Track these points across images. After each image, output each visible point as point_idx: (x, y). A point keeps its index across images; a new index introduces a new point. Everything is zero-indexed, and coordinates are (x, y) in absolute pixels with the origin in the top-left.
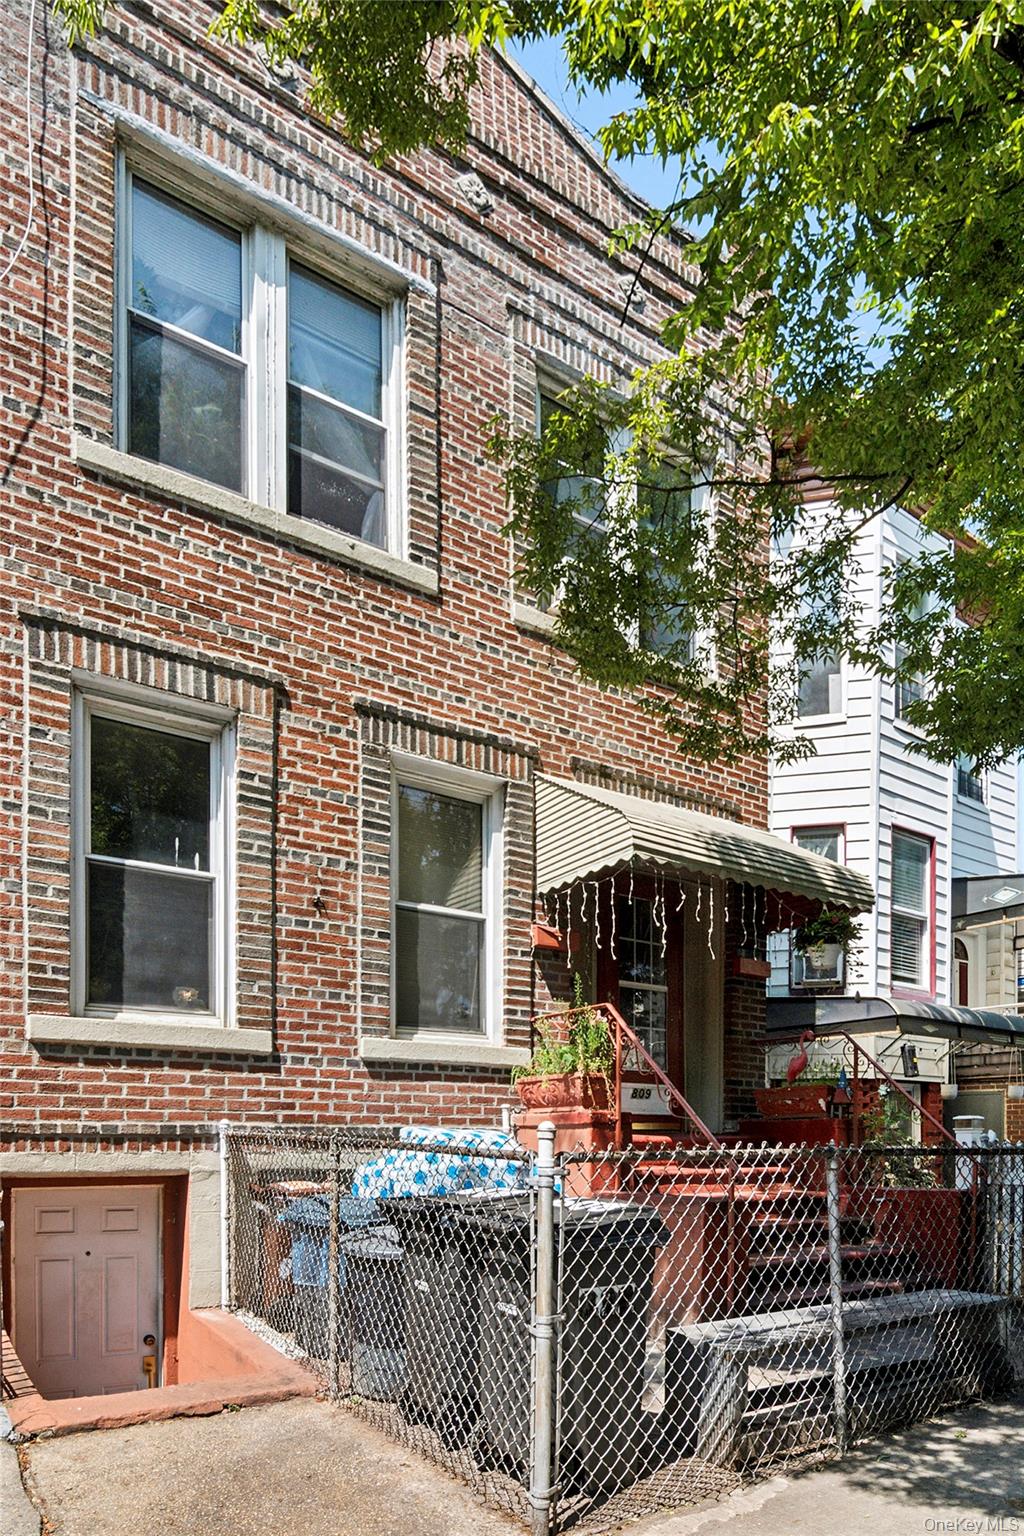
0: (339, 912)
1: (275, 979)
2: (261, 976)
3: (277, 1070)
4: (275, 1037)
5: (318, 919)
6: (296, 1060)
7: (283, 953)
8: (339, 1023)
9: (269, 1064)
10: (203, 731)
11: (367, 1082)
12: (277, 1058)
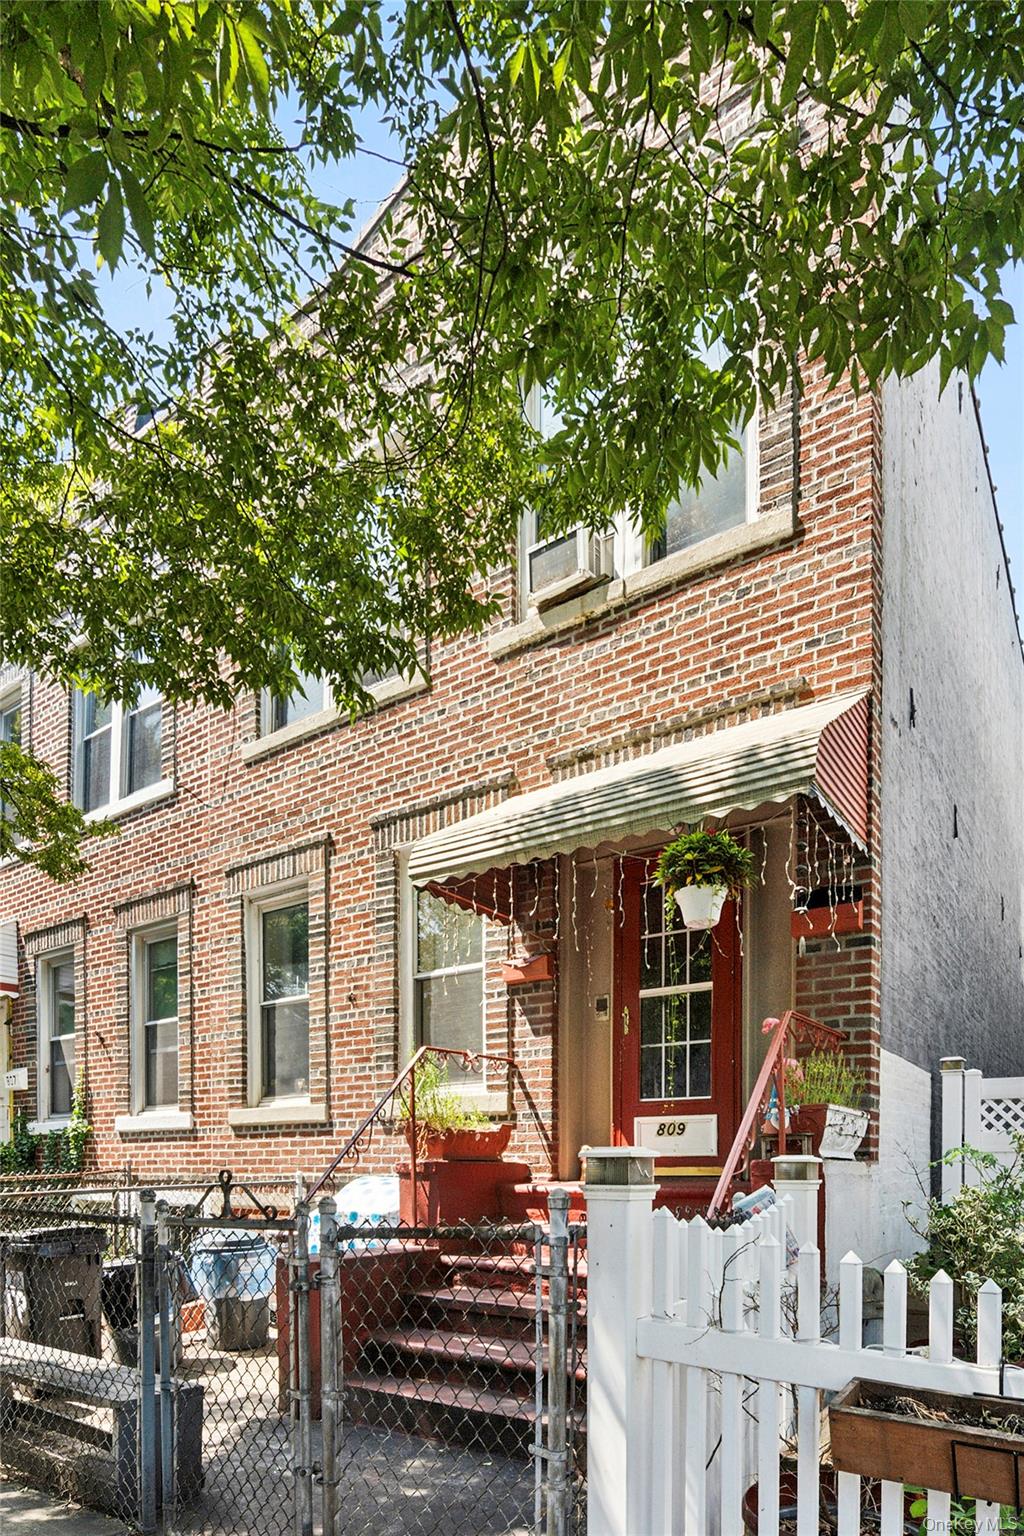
0: (364, 1000)
1: (328, 1064)
2: (320, 1064)
3: (330, 1133)
4: (329, 1107)
5: (352, 1011)
6: (343, 1124)
7: (334, 1042)
8: (365, 1091)
9: (327, 1129)
10: (298, 897)
11: (382, 1137)
12: (331, 1124)
